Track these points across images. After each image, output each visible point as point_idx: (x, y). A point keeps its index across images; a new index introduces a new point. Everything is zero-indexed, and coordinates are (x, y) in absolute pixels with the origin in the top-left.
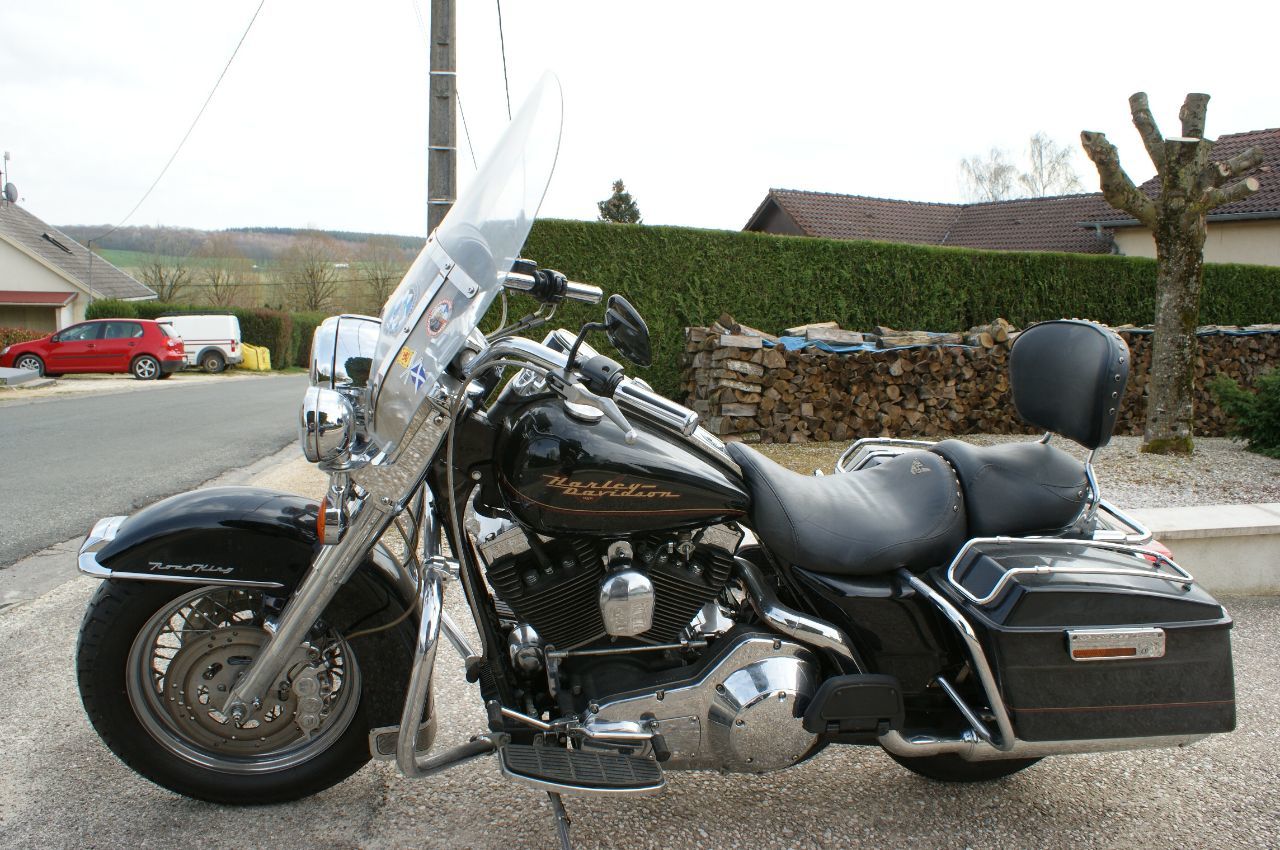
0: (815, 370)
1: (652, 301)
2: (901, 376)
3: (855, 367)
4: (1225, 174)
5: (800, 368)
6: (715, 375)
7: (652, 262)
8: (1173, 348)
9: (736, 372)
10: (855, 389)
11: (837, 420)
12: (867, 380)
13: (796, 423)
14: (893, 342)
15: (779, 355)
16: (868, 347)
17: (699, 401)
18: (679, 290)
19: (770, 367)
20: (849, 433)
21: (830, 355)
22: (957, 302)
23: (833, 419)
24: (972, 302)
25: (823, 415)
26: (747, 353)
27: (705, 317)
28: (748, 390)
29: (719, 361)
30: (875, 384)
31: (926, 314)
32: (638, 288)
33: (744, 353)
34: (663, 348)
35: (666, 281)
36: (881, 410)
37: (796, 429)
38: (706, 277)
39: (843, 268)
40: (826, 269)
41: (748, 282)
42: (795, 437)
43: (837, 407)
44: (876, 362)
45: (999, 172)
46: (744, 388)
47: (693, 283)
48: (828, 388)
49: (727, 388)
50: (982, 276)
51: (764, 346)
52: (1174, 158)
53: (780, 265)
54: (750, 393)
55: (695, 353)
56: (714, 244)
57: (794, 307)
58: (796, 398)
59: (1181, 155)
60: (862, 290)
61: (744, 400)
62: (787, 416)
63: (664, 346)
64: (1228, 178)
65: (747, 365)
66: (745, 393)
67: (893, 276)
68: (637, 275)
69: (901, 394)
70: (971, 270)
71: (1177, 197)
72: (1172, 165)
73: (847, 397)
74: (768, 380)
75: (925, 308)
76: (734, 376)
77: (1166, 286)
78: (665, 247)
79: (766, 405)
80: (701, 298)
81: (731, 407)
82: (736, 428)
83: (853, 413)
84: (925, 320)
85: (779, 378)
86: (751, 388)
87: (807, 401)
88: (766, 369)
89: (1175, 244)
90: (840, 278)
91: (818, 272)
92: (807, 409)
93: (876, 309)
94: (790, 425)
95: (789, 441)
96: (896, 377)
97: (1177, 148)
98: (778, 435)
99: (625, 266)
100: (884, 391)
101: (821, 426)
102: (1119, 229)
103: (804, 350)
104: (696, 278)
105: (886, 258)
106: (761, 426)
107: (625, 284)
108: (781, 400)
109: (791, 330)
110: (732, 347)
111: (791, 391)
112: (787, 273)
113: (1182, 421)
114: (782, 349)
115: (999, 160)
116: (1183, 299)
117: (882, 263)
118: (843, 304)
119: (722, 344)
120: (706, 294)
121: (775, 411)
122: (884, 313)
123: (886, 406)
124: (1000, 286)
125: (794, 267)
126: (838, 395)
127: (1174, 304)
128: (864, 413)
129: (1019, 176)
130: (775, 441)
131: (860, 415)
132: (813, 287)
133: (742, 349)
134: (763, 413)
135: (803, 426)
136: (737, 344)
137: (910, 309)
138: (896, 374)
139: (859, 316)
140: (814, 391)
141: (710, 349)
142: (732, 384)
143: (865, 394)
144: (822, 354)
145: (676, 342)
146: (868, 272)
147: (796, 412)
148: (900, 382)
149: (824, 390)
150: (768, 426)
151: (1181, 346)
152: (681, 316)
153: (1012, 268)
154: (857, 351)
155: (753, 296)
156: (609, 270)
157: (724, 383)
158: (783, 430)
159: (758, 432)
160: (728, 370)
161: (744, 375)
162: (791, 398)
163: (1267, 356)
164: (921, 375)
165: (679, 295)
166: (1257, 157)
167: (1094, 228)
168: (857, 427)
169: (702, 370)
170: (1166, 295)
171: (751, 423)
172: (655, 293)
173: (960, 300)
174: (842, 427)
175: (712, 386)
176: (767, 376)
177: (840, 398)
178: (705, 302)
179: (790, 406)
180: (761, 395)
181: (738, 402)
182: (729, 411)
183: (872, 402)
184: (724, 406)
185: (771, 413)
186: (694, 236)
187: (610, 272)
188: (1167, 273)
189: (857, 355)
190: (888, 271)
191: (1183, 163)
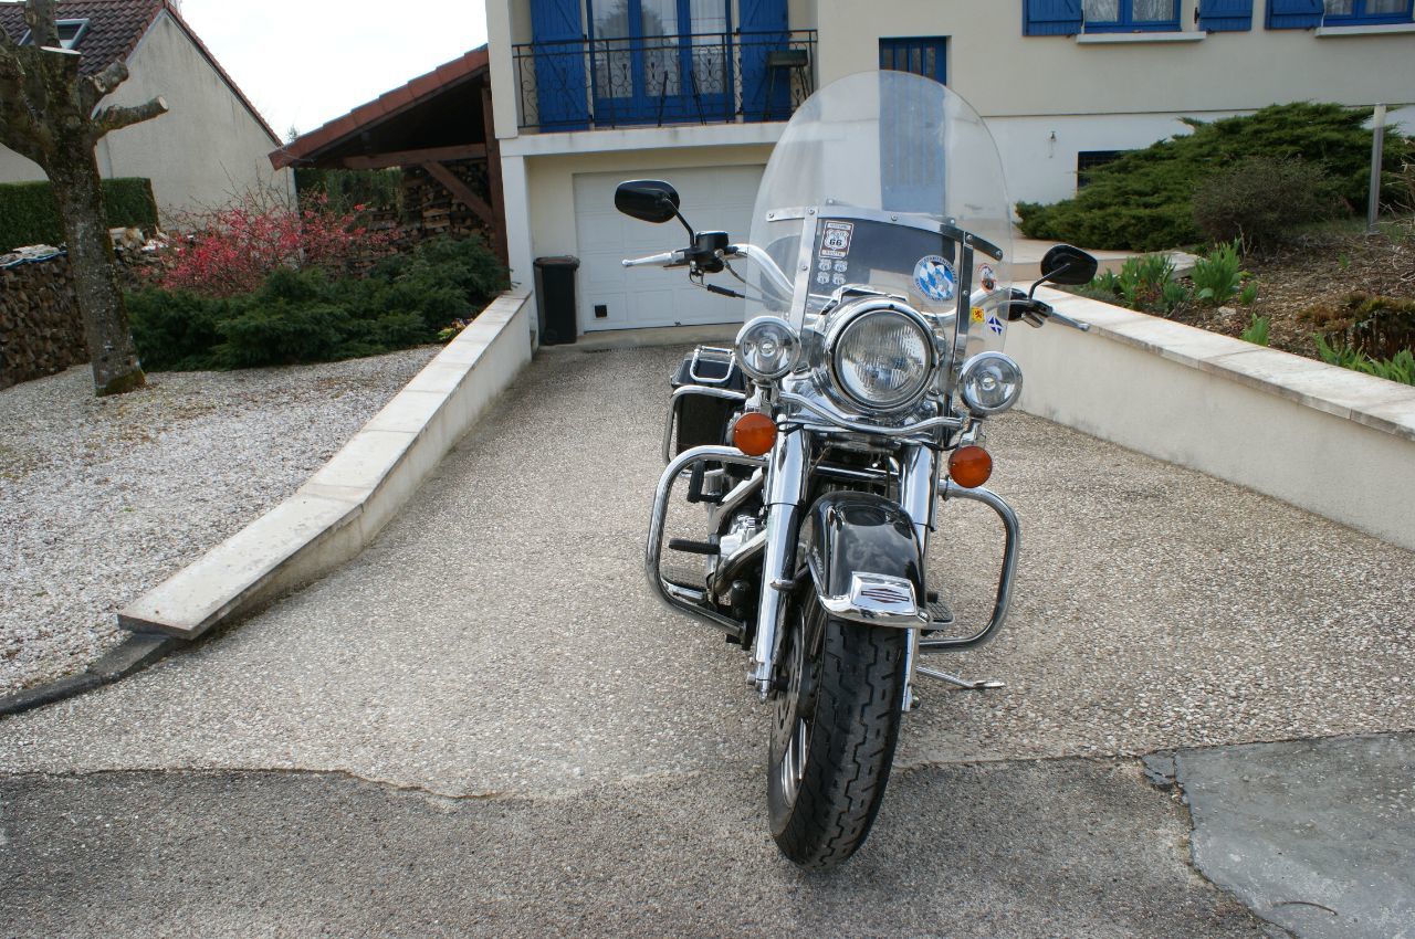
8: (103, 280)
52: (61, 71)
59: (66, 69)
71: (71, 115)
72: (58, 79)
77: (78, 214)
89: (78, 168)
116: (99, 228)
127: (92, 233)
151: (109, 277)
170: (80, 225)
188: (76, 200)
191: (70, 77)
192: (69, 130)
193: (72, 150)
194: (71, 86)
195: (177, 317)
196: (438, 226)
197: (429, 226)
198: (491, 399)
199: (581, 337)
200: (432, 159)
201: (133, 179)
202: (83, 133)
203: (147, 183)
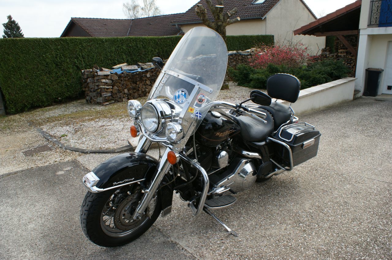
0: (127, 79)
1: (67, 63)
2: (150, 77)
3: (137, 76)
4: (230, 15)
5: (122, 79)
6: (97, 84)
7: (66, 50)
9: (104, 83)
10: (138, 83)
11: (134, 93)
12: (141, 80)
13: (123, 95)
14: (146, 67)
15: (116, 76)
16: (139, 70)
17: (91, 93)
18: (75, 58)
19: (114, 80)
20: (138, 96)
21: (130, 74)
22: (155, 53)
23: (133, 92)
24: (159, 52)
25: (130, 92)
26: (106, 76)
27: (85, 66)
28: (109, 88)
29: (97, 80)
30: (143, 81)
31: (148, 57)
32: (63, 59)
33: (105, 77)
34: (73, 78)
35: (71, 56)
36: (146, 88)
37: (124, 97)
38: (83, 53)
39: (123, 46)
40: (118, 47)
41: (96, 53)
42: (124, 100)
43: (134, 89)
44: (143, 74)
45: (135, 7)
46: (107, 87)
47: (80, 55)
48: (131, 84)
49: (102, 88)
50: (161, 44)
51: (111, 74)
52: (218, 11)
53: (105, 47)
54: (109, 89)
55: (87, 78)
56: (84, 42)
57: (110, 59)
58: (122, 88)
59: (220, 11)
60: (129, 52)
61: (108, 91)
62: (121, 94)
63: (74, 77)
64: (230, 16)
65: (107, 80)
66: (107, 89)
67: (137, 47)
68: (61, 55)
69: (150, 82)
70: (158, 43)
71: (220, 22)
72: (218, 13)
73: (136, 85)
74: (114, 84)
75: (147, 55)
76: (104, 84)
78: (69, 45)
79: (114, 91)
80: (83, 60)
81: (104, 94)
82: (107, 100)
83: (138, 90)
84: (148, 59)
85: (117, 83)
86: (109, 87)
87: (125, 88)
88: (112, 80)
90: (123, 49)
91: (116, 48)
92: (126, 91)
93: (134, 57)
94: (122, 96)
95: (122, 101)
96: (149, 78)
97: (219, 8)
98: (119, 100)
99: (57, 52)
100: (146, 82)
101: (131, 95)
102: (182, 25)
103: (122, 73)
104: (80, 54)
105: (135, 42)
106: (114, 98)
107: (58, 58)
108: (118, 89)
109: (114, 67)
110: (102, 75)
111: (121, 86)
112: (107, 49)
113: (226, 81)
114: (116, 74)
115: (135, 3)
117: (134, 44)
118: (124, 57)
119: (99, 75)
120: (84, 58)
121: (117, 93)
122: (136, 58)
123: (147, 86)
124: (166, 47)
125: (109, 47)
126: (134, 85)
128: (142, 89)
129: (141, 8)
130: (118, 102)
131: (140, 90)
132: (116, 53)
133: (105, 75)
134: (114, 94)
135: (126, 96)
136: (103, 74)
137: (143, 56)
138: (149, 77)
139: (129, 60)
140: (127, 85)
141: (93, 76)
142: (103, 87)
143: (141, 84)
144: (128, 74)
145: (77, 75)
146: (130, 46)
147: (123, 92)
148: (149, 79)
149: (130, 84)
150: (116, 97)
152: (77, 67)
153: (168, 41)
154: (137, 72)
155: (98, 57)
156: (52, 54)
157: (101, 87)
158: (120, 98)
159: (113, 100)
160: (102, 82)
161: (106, 83)
162: (121, 88)
163: (234, 60)
164: (155, 76)
165: (76, 60)
166: (236, 11)
167: (175, 25)
168: (140, 94)
169: (91, 83)
171: (111, 98)
172: (68, 60)
173: (156, 52)
174: (136, 94)
175: (96, 88)
176: (113, 82)
177: (134, 86)
178: (84, 61)
179: (121, 91)
180: (112, 89)
181: (106, 92)
182: (104, 95)
183: (143, 86)
184: (102, 94)
185: (116, 94)
186: (78, 40)
187: (53, 55)
189: (138, 73)
190: (136, 46)
191: (221, 13)
192: (219, 25)
193: (219, 30)
194: (221, 15)
195: (246, 73)
196: (342, 55)
197: (339, 54)
198: (312, 109)
199: (379, 95)
200: (340, 34)
201: (269, 35)
202: (221, 26)
203: (273, 36)
